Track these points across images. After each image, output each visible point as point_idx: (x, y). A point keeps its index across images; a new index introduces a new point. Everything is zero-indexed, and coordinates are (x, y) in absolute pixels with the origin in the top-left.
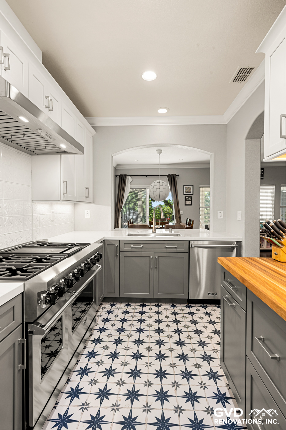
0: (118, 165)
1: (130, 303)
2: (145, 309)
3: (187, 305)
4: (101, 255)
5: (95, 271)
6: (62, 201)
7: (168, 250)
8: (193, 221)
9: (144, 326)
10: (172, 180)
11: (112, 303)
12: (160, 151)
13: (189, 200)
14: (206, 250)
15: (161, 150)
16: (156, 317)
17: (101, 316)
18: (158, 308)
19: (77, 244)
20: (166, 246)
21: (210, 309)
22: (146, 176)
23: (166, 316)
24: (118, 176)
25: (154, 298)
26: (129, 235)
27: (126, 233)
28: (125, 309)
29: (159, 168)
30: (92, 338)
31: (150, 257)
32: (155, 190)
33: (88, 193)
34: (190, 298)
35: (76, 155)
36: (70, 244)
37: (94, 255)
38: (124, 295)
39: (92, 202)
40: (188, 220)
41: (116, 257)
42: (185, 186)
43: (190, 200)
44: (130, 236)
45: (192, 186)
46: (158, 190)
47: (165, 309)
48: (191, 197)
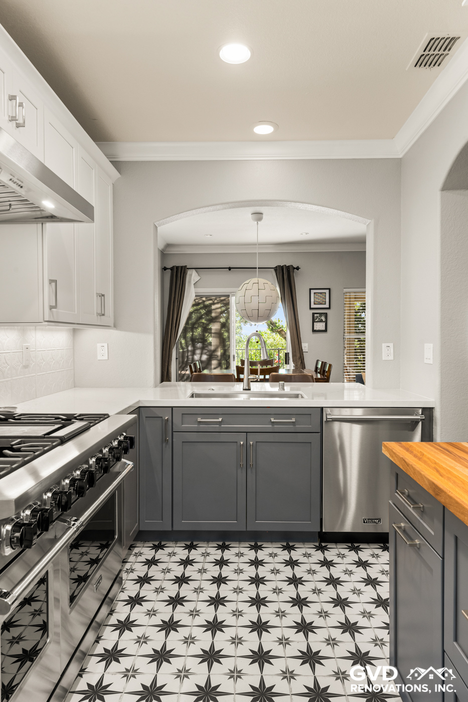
0: (168, 245)
1: (195, 543)
2: (228, 555)
3: (317, 544)
4: (132, 440)
5: (119, 473)
6: (46, 323)
7: (277, 428)
8: (330, 365)
9: (225, 591)
10: (286, 277)
11: (156, 543)
12: (260, 215)
13: (321, 321)
14: (357, 428)
15: (262, 214)
16: (251, 571)
17: (132, 570)
18: (256, 552)
19: (80, 415)
20: (273, 420)
21: (366, 554)
22: (230, 269)
23: (274, 570)
24: (170, 270)
25: (247, 532)
26: (192, 396)
27: (186, 391)
28: (184, 554)
29: (257, 251)
30: (113, 620)
31: (238, 444)
32: (248, 299)
33: (103, 305)
34: (324, 531)
35: (76, 224)
36: (64, 417)
37: (118, 439)
38: (184, 524)
39: (112, 325)
40: (320, 363)
41: (164, 445)
42: (313, 292)
43: (324, 320)
44: (195, 399)
45: (327, 291)
46: (255, 300)
47: (271, 555)
48: (326, 315)
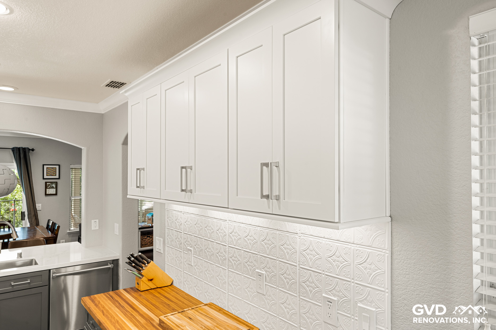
7: (16, 288)
8: (59, 227)
10: (22, 156)
13: (53, 188)
20: (13, 283)
40: (51, 222)
42: (45, 167)
48: (56, 183)
